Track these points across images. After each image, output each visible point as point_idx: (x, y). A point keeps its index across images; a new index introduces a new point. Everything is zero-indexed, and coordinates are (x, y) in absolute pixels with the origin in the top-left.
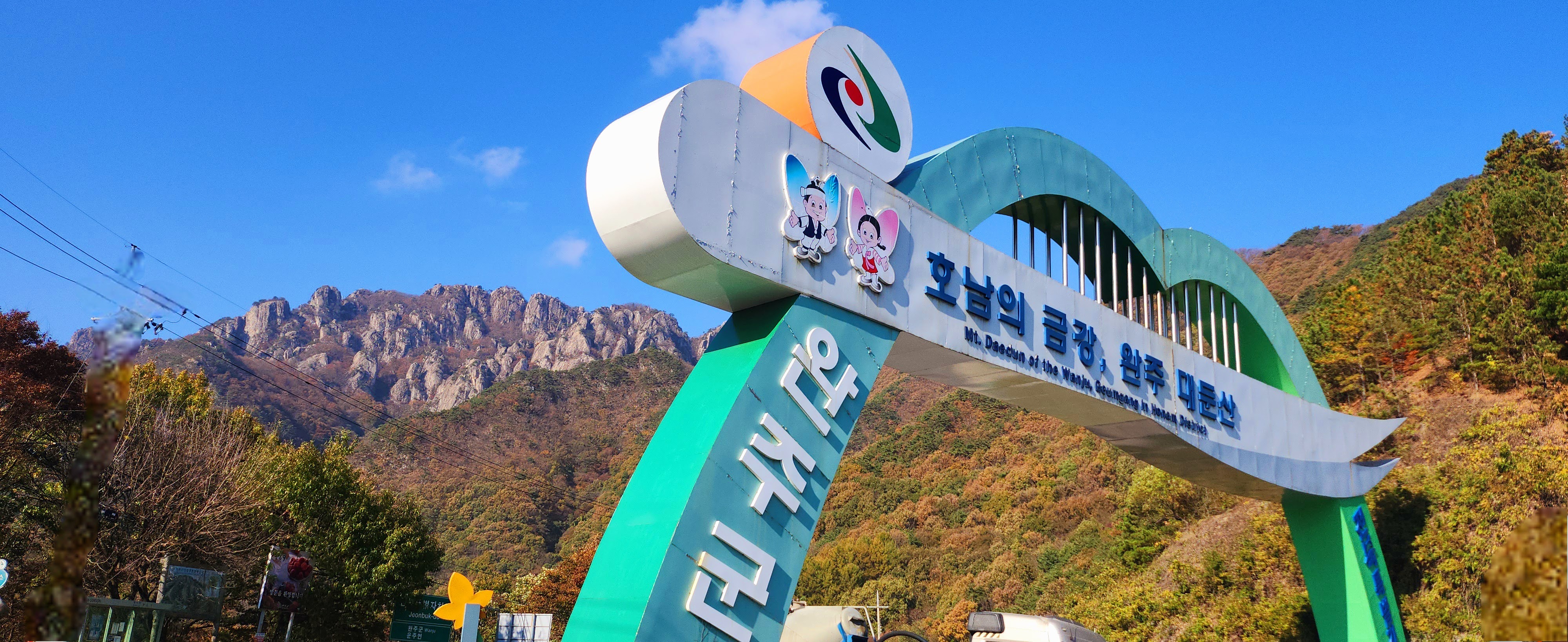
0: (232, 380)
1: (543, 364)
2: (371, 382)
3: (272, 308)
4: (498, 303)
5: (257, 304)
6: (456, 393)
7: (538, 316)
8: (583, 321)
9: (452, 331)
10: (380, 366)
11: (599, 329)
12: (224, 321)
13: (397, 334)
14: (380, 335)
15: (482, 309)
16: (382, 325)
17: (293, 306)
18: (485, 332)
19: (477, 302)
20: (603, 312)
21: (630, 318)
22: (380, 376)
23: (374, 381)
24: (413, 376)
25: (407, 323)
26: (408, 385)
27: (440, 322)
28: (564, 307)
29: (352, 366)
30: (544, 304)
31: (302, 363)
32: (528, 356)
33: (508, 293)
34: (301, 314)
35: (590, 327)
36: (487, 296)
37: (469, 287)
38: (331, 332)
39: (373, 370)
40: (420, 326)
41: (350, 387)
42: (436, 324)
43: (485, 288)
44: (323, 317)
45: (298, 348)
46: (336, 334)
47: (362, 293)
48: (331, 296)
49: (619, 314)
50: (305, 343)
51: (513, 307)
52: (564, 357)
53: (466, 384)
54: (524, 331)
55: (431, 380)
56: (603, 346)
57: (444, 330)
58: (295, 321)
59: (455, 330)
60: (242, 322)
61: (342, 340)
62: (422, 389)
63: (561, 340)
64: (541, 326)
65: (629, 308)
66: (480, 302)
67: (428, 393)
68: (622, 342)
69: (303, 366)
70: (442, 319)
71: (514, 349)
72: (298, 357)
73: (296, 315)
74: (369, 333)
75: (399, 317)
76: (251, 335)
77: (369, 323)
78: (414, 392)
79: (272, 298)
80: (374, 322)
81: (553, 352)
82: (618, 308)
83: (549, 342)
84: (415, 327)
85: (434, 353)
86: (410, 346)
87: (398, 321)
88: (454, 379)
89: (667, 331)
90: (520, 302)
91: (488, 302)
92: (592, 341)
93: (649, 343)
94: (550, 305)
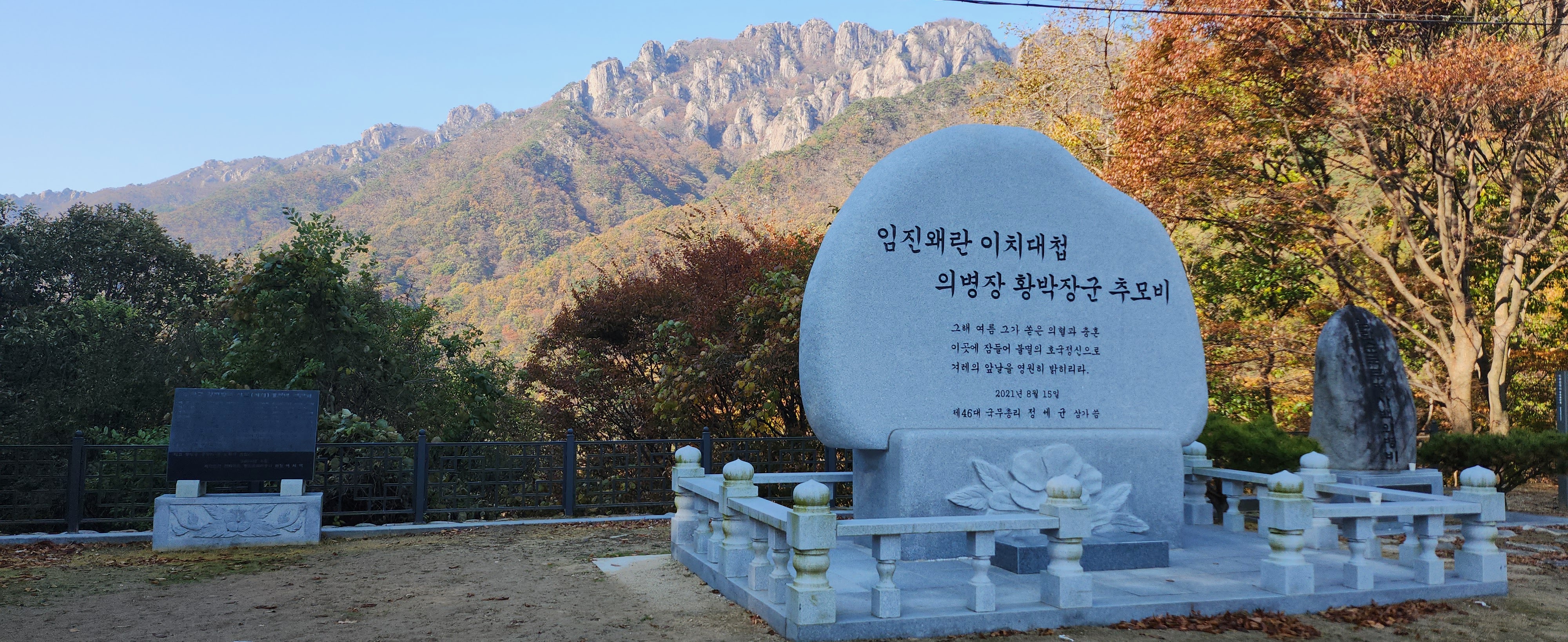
0: (593, 139)
1: (863, 95)
2: (705, 130)
3: (608, 69)
4: (808, 37)
5: (595, 66)
6: (785, 132)
7: (849, 46)
8: (898, 45)
9: (769, 71)
10: (710, 114)
11: (914, 50)
12: (570, 86)
13: (720, 80)
14: (705, 83)
15: (794, 46)
16: (705, 73)
17: (625, 65)
18: (800, 69)
19: (788, 39)
20: (917, 32)
21: (945, 35)
22: (711, 124)
23: (707, 130)
24: (741, 120)
25: (728, 68)
26: (737, 130)
27: (757, 64)
28: (873, 32)
29: (686, 117)
30: (854, 32)
31: (643, 118)
32: (847, 87)
33: (817, 25)
34: (632, 71)
35: (905, 49)
36: (797, 32)
37: (779, 24)
38: (662, 86)
39: (705, 119)
40: (739, 70)
41: (687, 138)
42: (754, 66)
43: (794, 23)
44: (652, 72)
45: (637, 105)
46: (666, 87)
47: (681, 44)
48: (656, 50)
49: (933, 31)
50: (642, 99)
51: (823, 39)
52: (882, 84)
53: (793, 123)
54: (837, 63)
55: (758, 122)
56: (920, 68)
57: (762, 72)
58: (629, 78)
59: (772, 70)
60: (585, 86)
61: (673, 93)
62: (751, 133)
63: (878, 67)
64: (853, 55)
65: (942, 24)
66: (792, 39)
67: (758, 136)
68: (939, 61)
69: (644, 121)
70: (758, 60)
71: (832, 81)
72: (639, 112)
73: (629, 72)
74: (695, 83)
75: (719, 63)
76: (595, 97)
77: (692, 73)
78: (743, 135)
79: (606, 59)
80: (698, 70)
81: (871, 81)
82: (931, 26)
83: (866, 70)
84: (735, 72)
85: (757, 96)
86: (733, 91)
87: (719, 67)
88: (781, 119)
89: (984, 44)
90: (830, 34)
91: (798, 37)
92: (909, 64)
93: (967, 59)
94: (859, 32)
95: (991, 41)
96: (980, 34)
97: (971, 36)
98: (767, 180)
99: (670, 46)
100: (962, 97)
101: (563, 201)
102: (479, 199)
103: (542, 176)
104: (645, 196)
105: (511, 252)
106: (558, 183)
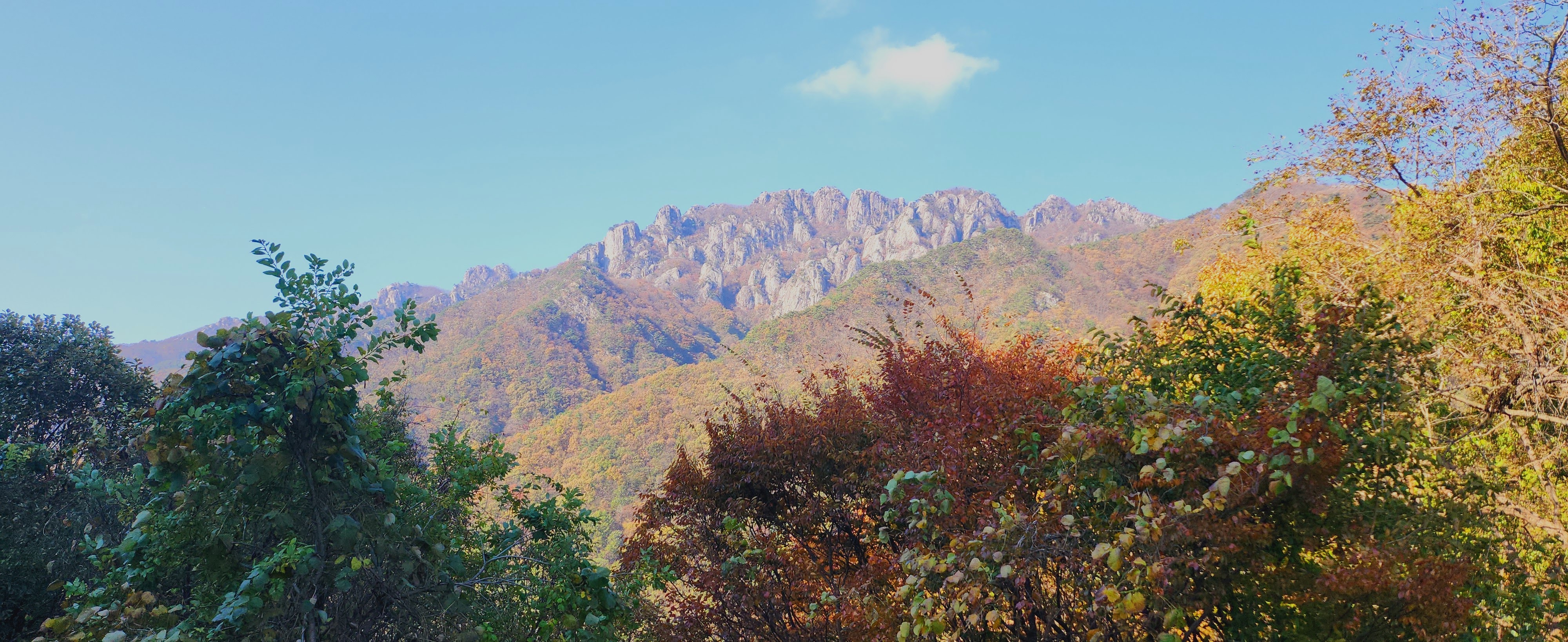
0: (608, 298)
1: (876, 259)
2: (719, 291)
3: (625, 231)
4: (821, 204)
5: (612, 229)
6: (798, 294)
7: (861, 212)
8: (910, 211)
9: (782, 236)
10: (725, 276)
11: (925, 217)
12: (586, 248)
13: (735, 243)
14: (719, 246)
15: (807, 212)
16: (720, 236)
17: (642, 228)
18: (813, 233)
19: (801, 205)
20: (928, 199)
21: (955, 203)
22: (725, 285)
23: (721, 291)
24: (755, 281)
25: (742, 232)
26: (751, 291)
27: (771, 229)
28: (884, 200)
29: (700, 278)
30: (865, 199)
31: (658, 279)
32: (859, 251)
33: (830, 192)
34: (649, 234)
35: (916, 216)
36: (810, 198)
37: (793, 191)
38: (678, 248)
39: (719, 280)
40: (753, 234)
41: (701, 298)
42: (768, 230)
43: (808, 191)
44: (668, 235)
45: (652, 266)
46: (682, 249)
47: (697, 208)
48: (673, 215)
49: (944, 199)
50: (657, 260)
51: (836, 206)
52: (894, 249)
53: (806, 285)
54: (849, 228)
55: (771, 284)
56: (931, 234)
57: (776, 236)
58: (645, 241)
59: (785, 234)
60: (602, 247)
61: (688, 255)
62: (765, 294)
63: (890, 232)
64: (865, 221)
65: (952, 192)
66: (805, 205)
67: (771, 298)
68: (950, 228)
69: (659, 282)
70: (772, 225)
71: (844, 246)
72: (654, 273)
73: (645, 235)
74: (710, 245)
75: (734, 228)
76: (611, 257)
77: (708, 236)
78: (757, 296)
79: (624, 222)
80: (713, 233)
81: (883, 246)
82: (942, 194)
83: (878, 236)
84: (749, 236)
85: (771, 258)
86: (748, 253)
87: (734, 231)
88: (794, 281)
89: (994, 212)
90: (842, 201)
91: (812, 204)
92: (921, 230)
93: (977, 226)
94: (871, 200)
95: (1000, 209)
96: (989, 203)
97: (981, 204)
98: (782, 339)
99: (686, 211)
100: (975, 261)
101: (576, 359)
102: (491, 356)
103: (556, 334)
104: (659, 355)
105: (521, 410)
106: (572, 341)
